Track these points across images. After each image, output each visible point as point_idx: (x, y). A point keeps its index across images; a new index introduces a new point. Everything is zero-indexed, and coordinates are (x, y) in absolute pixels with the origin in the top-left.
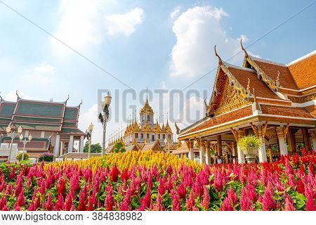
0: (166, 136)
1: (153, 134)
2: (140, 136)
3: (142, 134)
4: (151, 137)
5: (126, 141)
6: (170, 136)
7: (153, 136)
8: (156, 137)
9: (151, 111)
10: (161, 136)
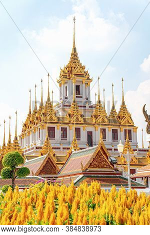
0: (121, 134)
1: (90, 128)
2: (58, 133)
3: (64, 130)
4: (84, 137)
5: (26, 147)
6: (129, 134)
7: (90, 135)
8: (97, 137)
9: (84, 75)
10: (109, 134)
